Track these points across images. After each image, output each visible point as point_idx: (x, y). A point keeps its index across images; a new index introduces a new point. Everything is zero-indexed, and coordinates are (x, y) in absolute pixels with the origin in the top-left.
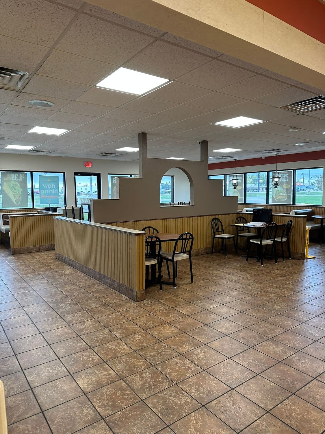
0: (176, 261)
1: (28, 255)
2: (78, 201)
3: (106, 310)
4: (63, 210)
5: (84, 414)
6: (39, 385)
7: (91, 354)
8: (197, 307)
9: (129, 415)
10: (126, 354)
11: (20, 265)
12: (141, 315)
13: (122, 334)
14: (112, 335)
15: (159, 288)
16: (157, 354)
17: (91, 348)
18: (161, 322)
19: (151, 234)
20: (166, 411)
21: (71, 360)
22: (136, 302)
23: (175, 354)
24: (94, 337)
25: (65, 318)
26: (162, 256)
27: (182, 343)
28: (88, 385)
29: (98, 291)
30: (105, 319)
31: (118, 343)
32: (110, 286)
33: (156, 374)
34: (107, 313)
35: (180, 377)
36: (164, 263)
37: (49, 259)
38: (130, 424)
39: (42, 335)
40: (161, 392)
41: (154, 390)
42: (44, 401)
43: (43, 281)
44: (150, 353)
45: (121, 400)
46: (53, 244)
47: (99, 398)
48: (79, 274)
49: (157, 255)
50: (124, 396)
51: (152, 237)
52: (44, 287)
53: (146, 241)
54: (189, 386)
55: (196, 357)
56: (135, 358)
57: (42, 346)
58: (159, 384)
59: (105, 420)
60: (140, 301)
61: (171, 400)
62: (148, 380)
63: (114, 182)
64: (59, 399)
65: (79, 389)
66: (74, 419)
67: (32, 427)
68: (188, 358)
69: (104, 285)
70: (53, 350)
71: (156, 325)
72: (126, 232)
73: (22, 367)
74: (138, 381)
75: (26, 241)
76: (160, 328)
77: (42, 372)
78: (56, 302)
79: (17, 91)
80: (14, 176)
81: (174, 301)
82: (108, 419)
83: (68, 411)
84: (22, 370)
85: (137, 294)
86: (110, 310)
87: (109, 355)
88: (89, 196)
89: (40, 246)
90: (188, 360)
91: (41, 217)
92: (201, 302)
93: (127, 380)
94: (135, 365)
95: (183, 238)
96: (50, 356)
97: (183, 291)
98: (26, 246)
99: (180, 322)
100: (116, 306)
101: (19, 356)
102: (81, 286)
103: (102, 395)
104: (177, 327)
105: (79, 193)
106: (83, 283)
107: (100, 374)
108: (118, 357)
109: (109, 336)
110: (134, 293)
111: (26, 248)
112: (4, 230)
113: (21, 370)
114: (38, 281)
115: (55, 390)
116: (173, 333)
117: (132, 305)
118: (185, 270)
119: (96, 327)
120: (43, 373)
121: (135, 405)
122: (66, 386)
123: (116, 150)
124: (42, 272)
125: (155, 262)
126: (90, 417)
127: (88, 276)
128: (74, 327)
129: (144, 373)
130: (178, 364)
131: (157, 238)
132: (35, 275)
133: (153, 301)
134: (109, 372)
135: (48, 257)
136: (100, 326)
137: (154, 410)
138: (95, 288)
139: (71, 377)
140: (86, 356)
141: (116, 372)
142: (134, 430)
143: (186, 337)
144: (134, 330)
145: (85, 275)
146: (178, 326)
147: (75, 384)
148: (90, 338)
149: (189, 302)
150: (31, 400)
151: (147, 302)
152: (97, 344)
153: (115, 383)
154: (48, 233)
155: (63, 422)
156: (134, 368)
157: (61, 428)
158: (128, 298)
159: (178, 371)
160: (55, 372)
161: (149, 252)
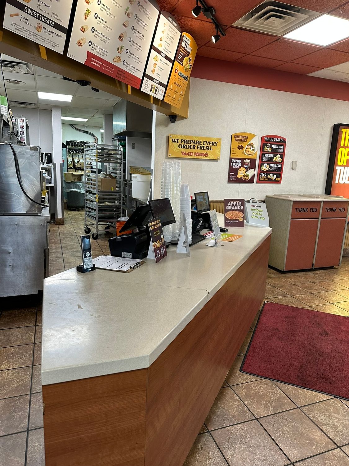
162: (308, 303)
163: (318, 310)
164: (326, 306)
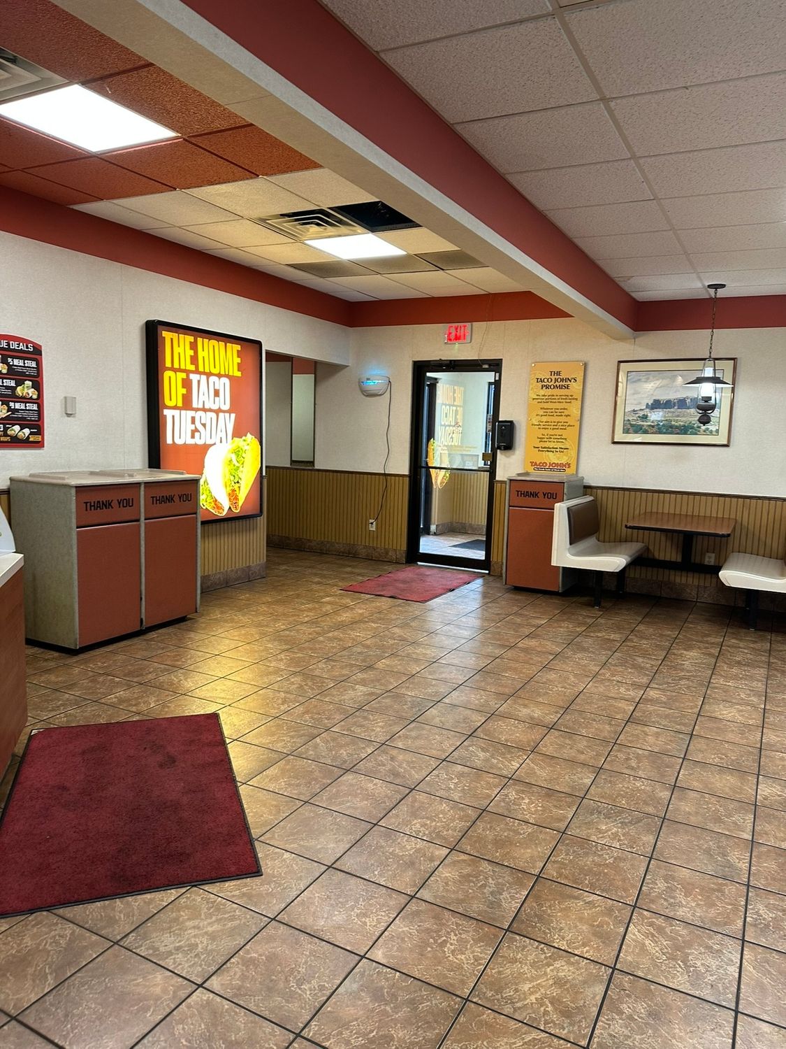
162: (134, 705)
163: (155, 716)
164: (170, 703)
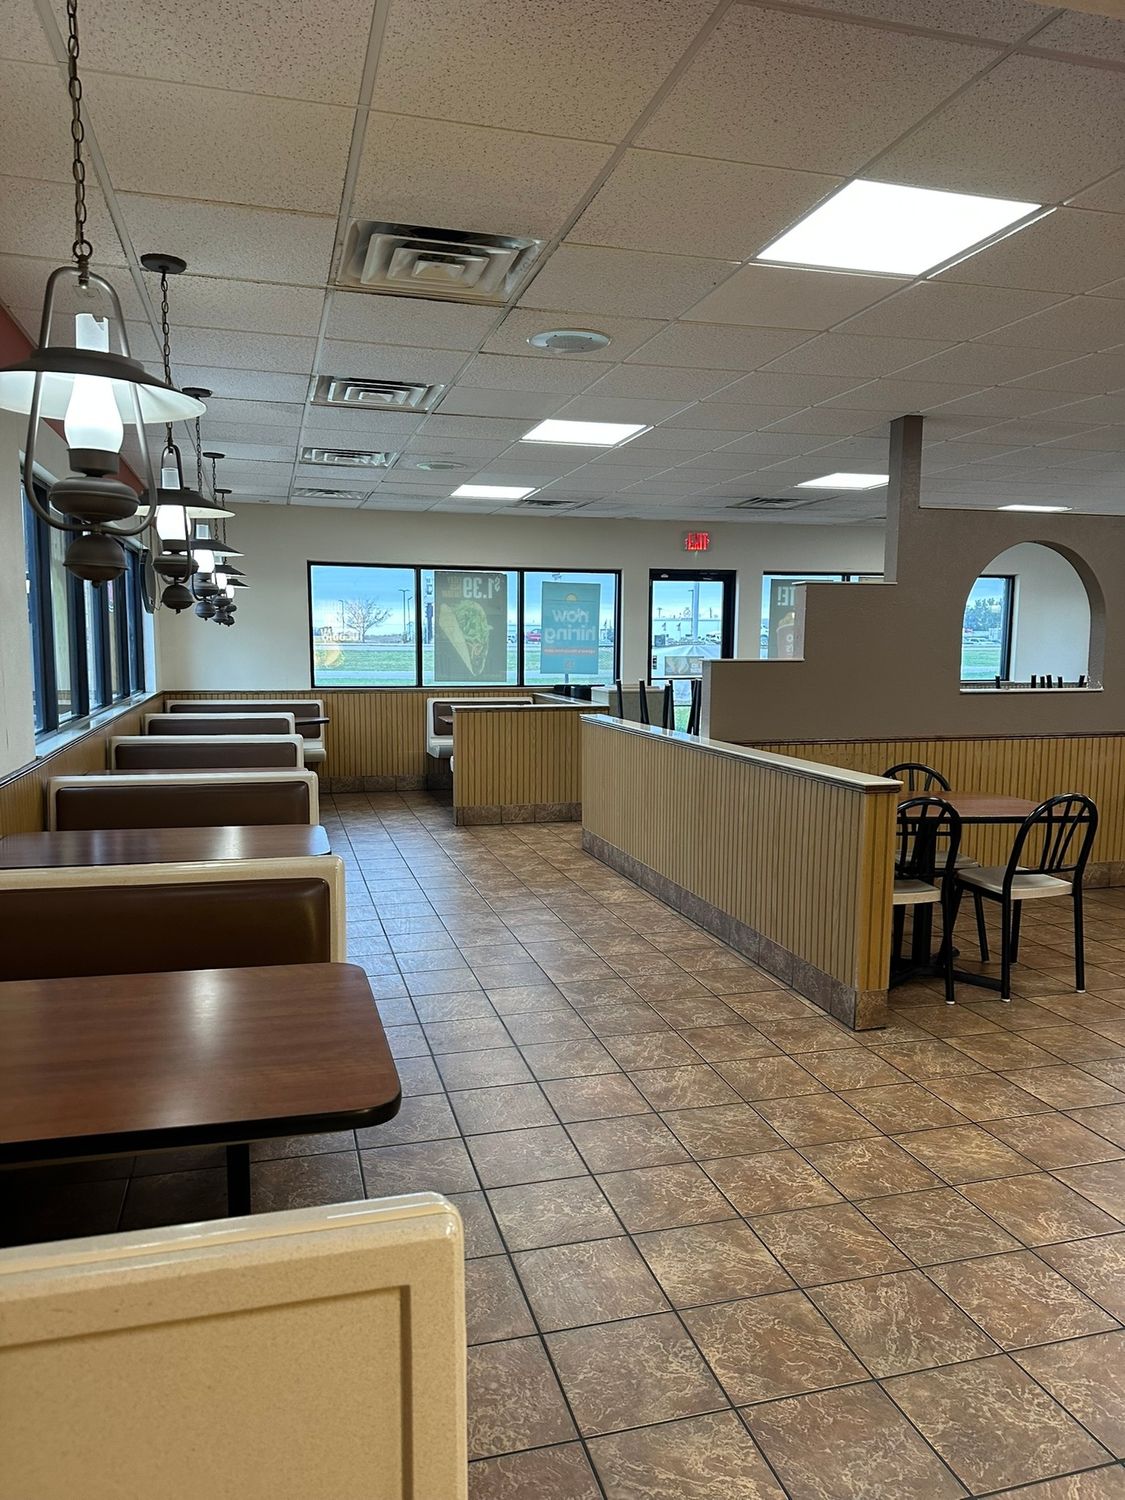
0: (1018, 903)
1: (501, 830)
2: (655, 667)
3: (746, 1040)
4: (611, 693)
5: (673, 1375)
6: (529, 1245)
7: (694, 1180)
8: (1097, 1083)
9: (825, 1420)
10: (816, 1204)
11: (477, 859)
12: (870, 1080)
13: (802, 1134)
14: (767, 1131)
15: (945, 993)
16: (931, 1228)
17: (694, 1161)
18: (948, 1117)
19: (920, 793)
20: (966, 1440)
21: (631, 1188)
22: (854, 1030)
23: (1003, 1243)
24: (705, 1126)
25: (613, 1045)
26: (958, 875)
27: (1033, 1207)
28: (683, 1283)
29: (717, 973)
30: (741, 1069)
31: (789, 1162)
32: (759, 961)
33: (929, 1301)
34: (751, 1053)
35: (1025, 1332)
36: (967, 904)
37: (563, 848)
38: (828, 1450)
39: (540, 1087)
40: (946, 1367)
41: (918, 1355)
42: (546, 1302)
43: (546, 917)
44: (904, 1219)
45: (797, 1359)
46: (574, 801)
47: (722, 1335)
48: (654, 907)
49: (940, 872)
50: (808, 1349)
51: (926, 803)
52: (546, 936)
53: (900, 815)
54: (1062, 1371)
55: (1091, 1270)
56: (850, 1224)
57: (541, 1124)
58: (941, 1338)
59: (743, 1414)
60: (869, 1030)
61: (985, 1408)
62: (897, 1314)
63: (783, 600)
64: (592, 1307)
65: (656, 1288)
66: (639, 1385)
67: (510, 1375)
68: (1058, 1268)
69: (737, 954)
70: (572, 1142)
71: (931, 1123)
72: (827, 779)
73: (481, 1178)
74: (860, 1308)
75: (496, 787)
76: (943, 1139)
77: (541, 1207)
78: (584, 988)
79: (501, 305)
80: (470, 583)
81: (1001, 1048)
82: (752, 1413)
83: (621, 1352)
84: (483, 1189)
85: (856, 1005)
86: (759, 1043)
87: (756, 1198)
88: (692, 650)
89: (535, 805)
90: (1057, 1276)
91: (545, 713)
92: (1114, 1070)
93: (820, 1296)
94: (850, 1252)
95: (1054, 815)
96: (565, 1162)
97: (1041, 1017)
98: (496, 803)
99: (1027, 1131)
100: (780, 1032)
101: (472, 1143)
102: (662, 947)
103: (732, 1326)
104: (1013, 1147)
105: (662, 640)
106: (666, 939)
107: (725, 1255)
108: (786, 1210)
109: (754, 1131)
110: (845, 998)
111: (495, 810)
112: (438, 750)
113: (479, 1188)
114: (531, 915)
115: (578, 1275)
116: (997, 1165)
117: (838, 1039)
118: (1048, 937)
119: (714, 1093)
120: (542, 1211)
121: (850, 1392)
122: (616, 1267)
123: (801, 485)
124: (542, 888)
125: (931, 895)
126: (689, 1391)
127: (683, 918)
128: (640, 1080)
129: (883, 1285)
130: (1016, 1283)
131: (947, 807)
132: (521, 895)
133: (919, 1036)
134: (757, 1257)
135: (559, 841)
136: (724, 1092)
137: (921, 1425)
138: (708, 961)
139: (630, 1245)
140: (678, 1184)
141: (779, 1258)
142: (843, 1477)
143: (1049, 1188)
144: (847, 1128)
145: (675, 913)
146: (1015, 1142)
147: (644, 1270)
148: (693, 1127)
149: (1062, 1062)
150: (506, 1287)
151: (894, 1036)
152: (717, 1151)
153: (777, 1296)
154: (563, 765)
155: (604, 1385)
156: (848, 1260)
157: (597, 1401)
158: (823, 1013)
159: (1014, 1307)
160: (580, 1218)
161: (909, 858)
